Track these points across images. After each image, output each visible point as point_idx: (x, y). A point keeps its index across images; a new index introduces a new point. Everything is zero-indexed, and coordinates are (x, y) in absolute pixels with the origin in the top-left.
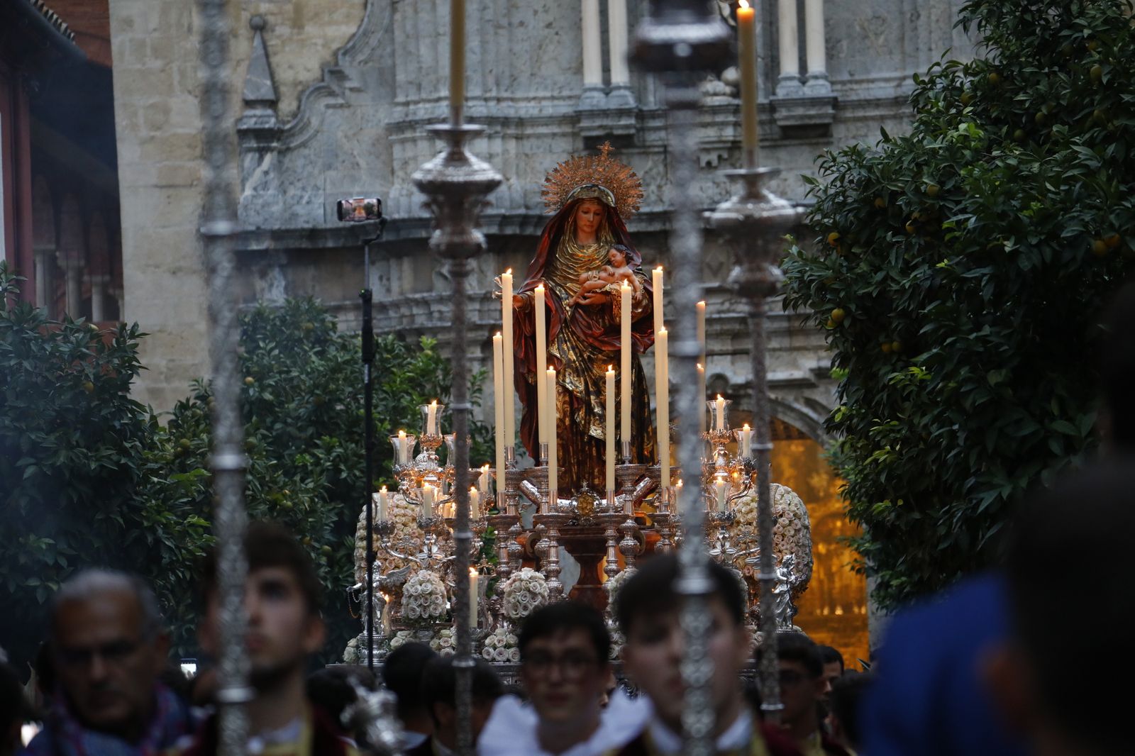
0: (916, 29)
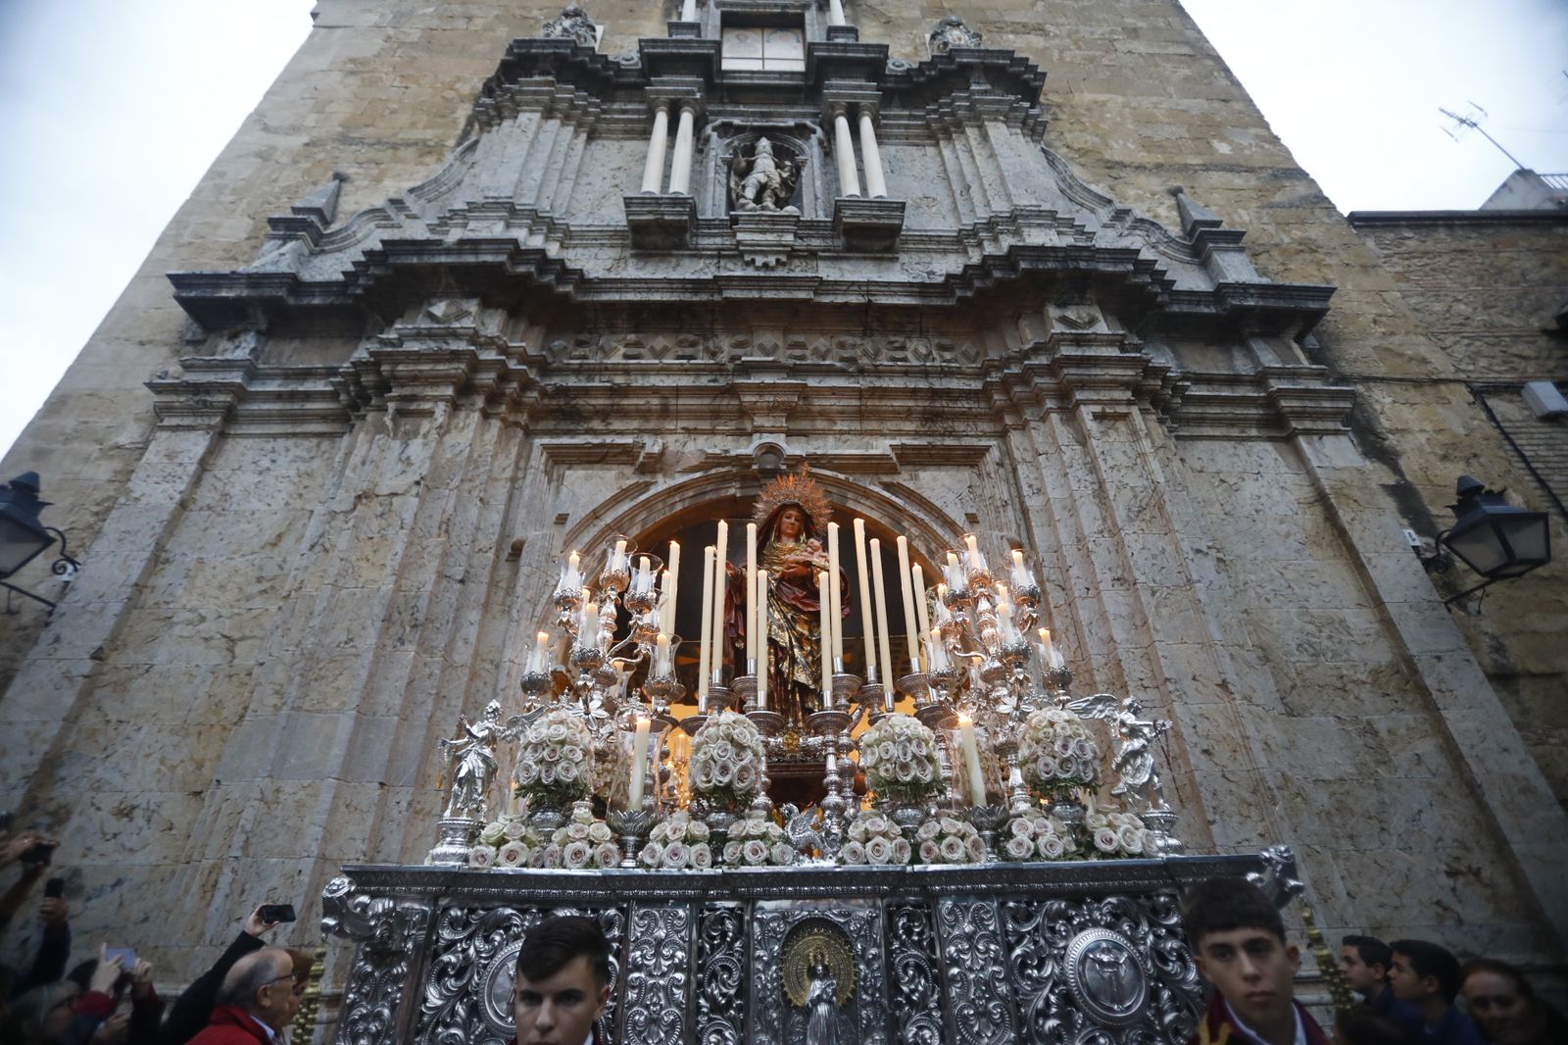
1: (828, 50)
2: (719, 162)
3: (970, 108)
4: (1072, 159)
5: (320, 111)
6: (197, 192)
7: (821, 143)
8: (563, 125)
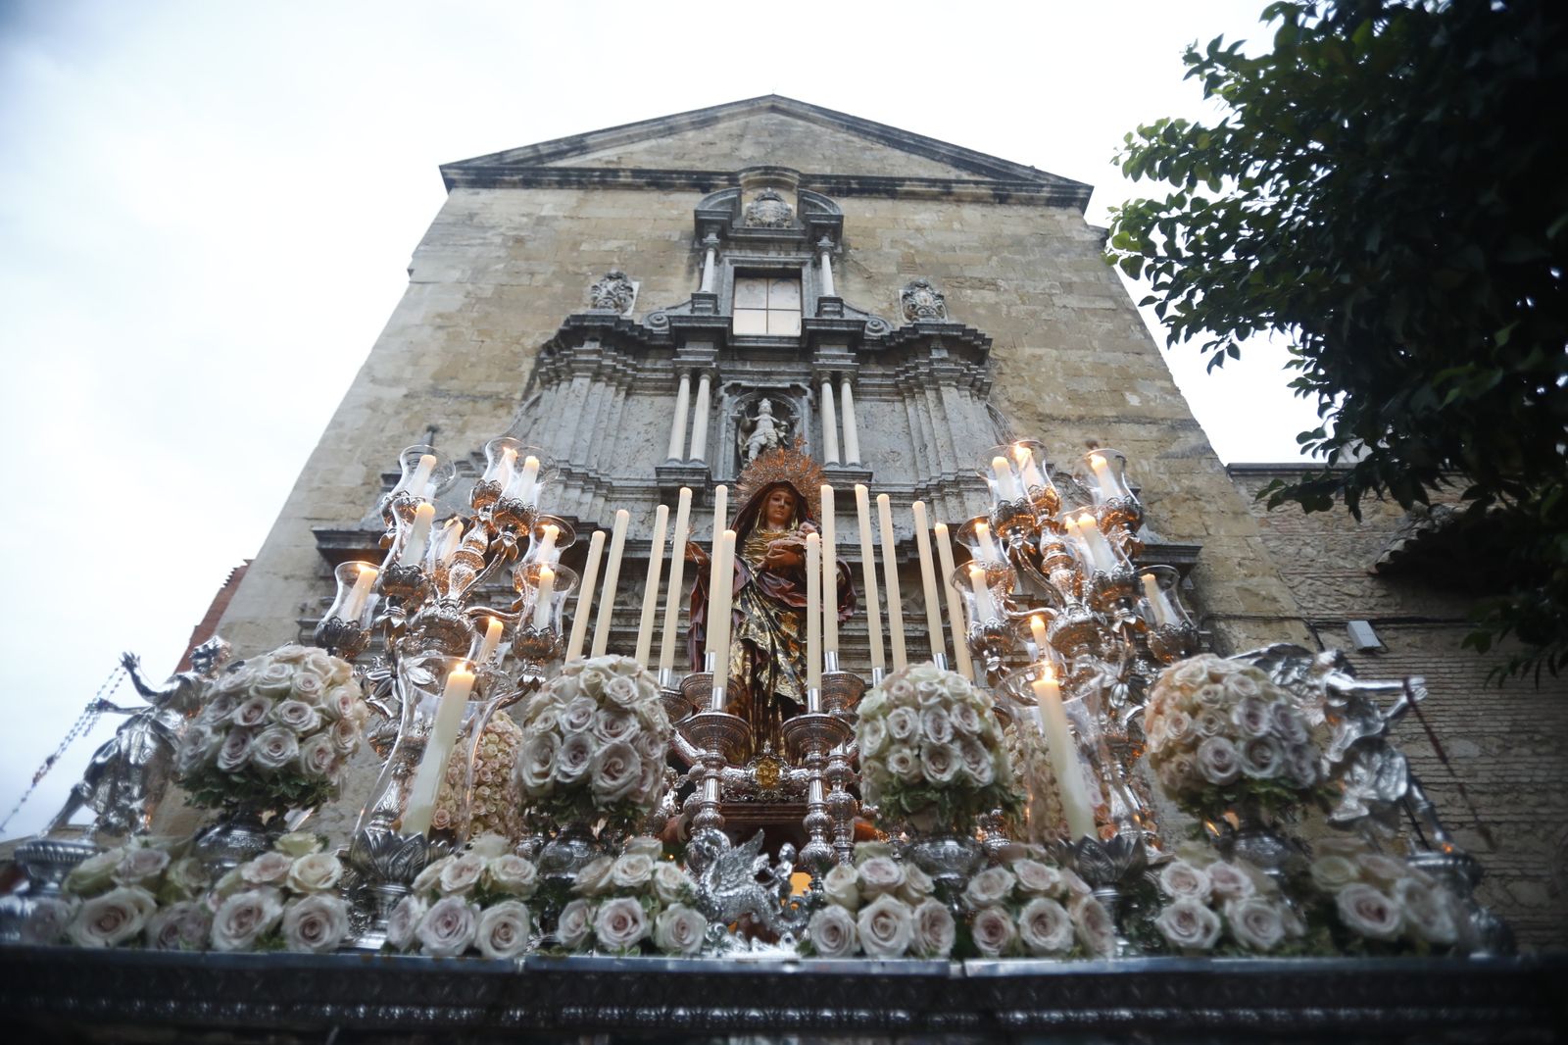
1: (818, 325)
2: (730, 421)
3: (930, 374)
4: (1012, 413)
5: (415, 364)
6: (324, 440)
7: (810, 402)
8: (607, 385)
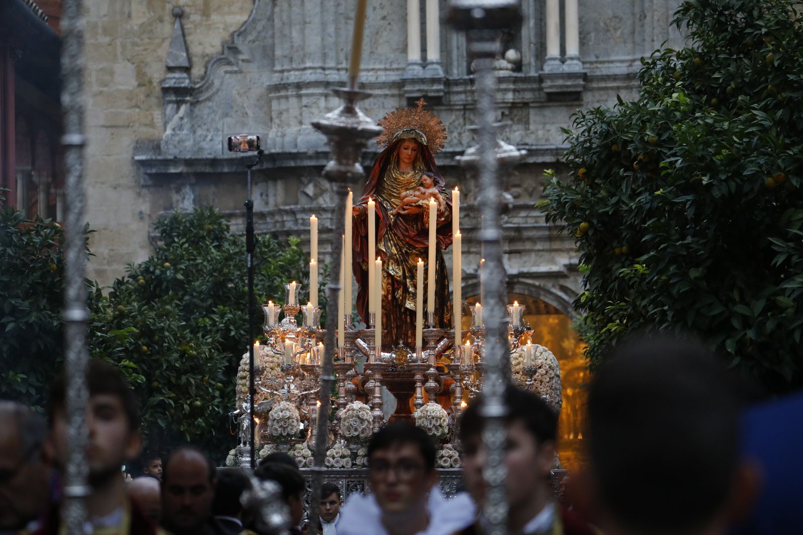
0: (643, 26)
